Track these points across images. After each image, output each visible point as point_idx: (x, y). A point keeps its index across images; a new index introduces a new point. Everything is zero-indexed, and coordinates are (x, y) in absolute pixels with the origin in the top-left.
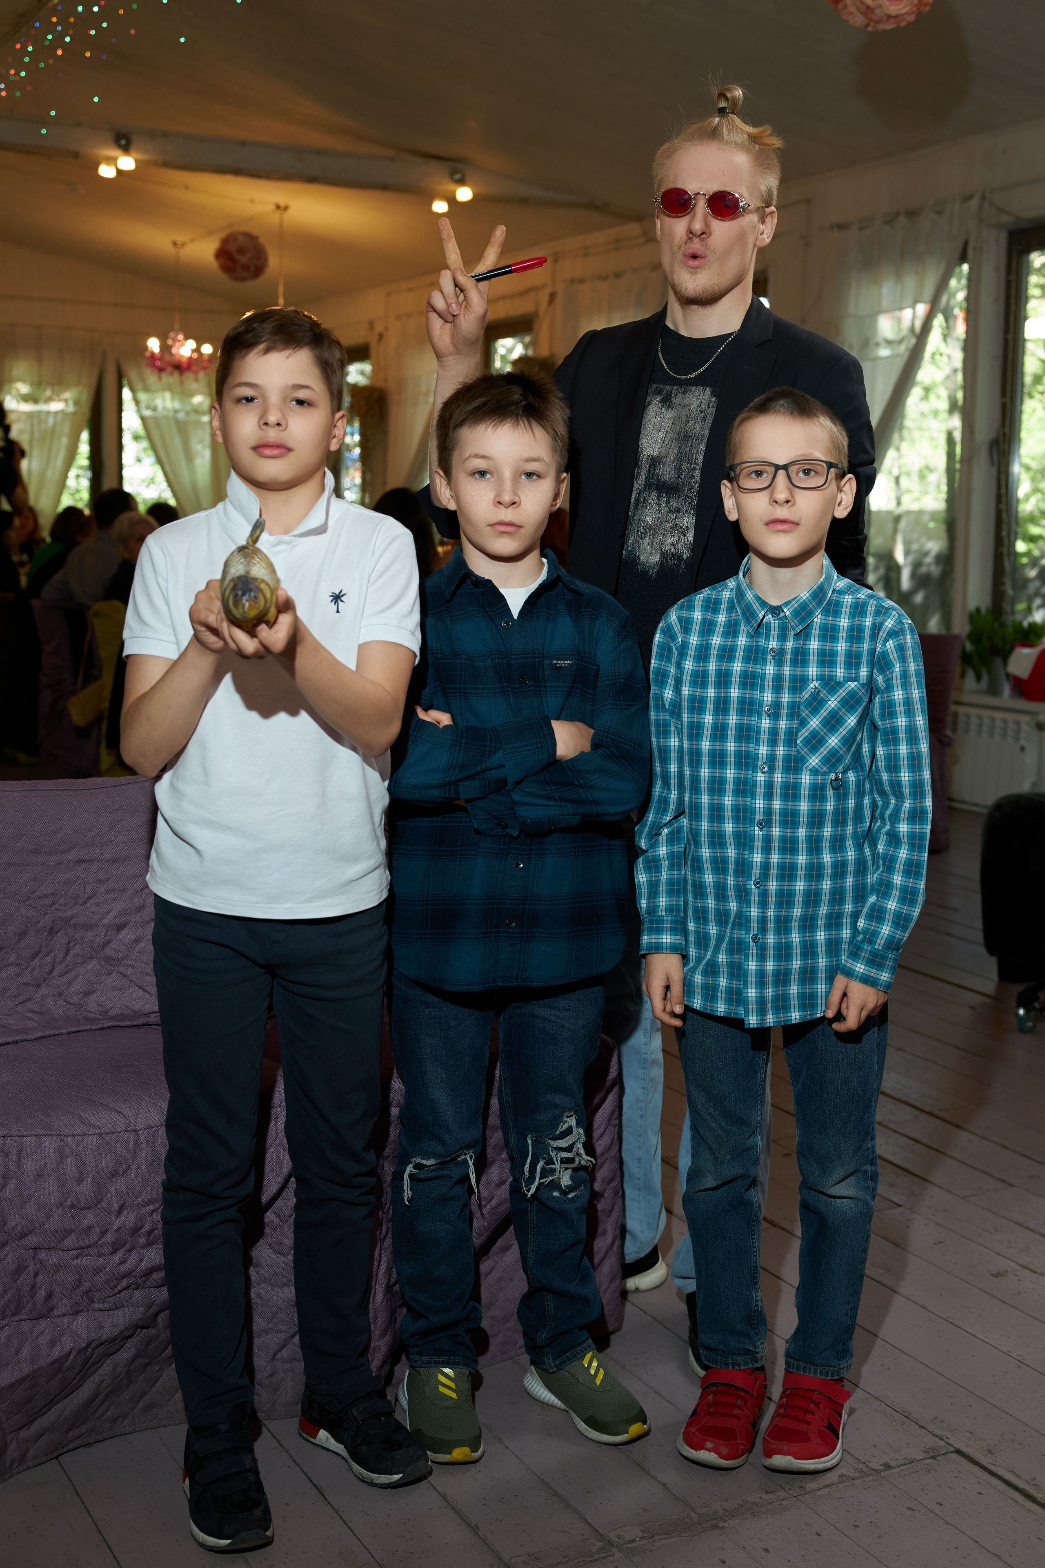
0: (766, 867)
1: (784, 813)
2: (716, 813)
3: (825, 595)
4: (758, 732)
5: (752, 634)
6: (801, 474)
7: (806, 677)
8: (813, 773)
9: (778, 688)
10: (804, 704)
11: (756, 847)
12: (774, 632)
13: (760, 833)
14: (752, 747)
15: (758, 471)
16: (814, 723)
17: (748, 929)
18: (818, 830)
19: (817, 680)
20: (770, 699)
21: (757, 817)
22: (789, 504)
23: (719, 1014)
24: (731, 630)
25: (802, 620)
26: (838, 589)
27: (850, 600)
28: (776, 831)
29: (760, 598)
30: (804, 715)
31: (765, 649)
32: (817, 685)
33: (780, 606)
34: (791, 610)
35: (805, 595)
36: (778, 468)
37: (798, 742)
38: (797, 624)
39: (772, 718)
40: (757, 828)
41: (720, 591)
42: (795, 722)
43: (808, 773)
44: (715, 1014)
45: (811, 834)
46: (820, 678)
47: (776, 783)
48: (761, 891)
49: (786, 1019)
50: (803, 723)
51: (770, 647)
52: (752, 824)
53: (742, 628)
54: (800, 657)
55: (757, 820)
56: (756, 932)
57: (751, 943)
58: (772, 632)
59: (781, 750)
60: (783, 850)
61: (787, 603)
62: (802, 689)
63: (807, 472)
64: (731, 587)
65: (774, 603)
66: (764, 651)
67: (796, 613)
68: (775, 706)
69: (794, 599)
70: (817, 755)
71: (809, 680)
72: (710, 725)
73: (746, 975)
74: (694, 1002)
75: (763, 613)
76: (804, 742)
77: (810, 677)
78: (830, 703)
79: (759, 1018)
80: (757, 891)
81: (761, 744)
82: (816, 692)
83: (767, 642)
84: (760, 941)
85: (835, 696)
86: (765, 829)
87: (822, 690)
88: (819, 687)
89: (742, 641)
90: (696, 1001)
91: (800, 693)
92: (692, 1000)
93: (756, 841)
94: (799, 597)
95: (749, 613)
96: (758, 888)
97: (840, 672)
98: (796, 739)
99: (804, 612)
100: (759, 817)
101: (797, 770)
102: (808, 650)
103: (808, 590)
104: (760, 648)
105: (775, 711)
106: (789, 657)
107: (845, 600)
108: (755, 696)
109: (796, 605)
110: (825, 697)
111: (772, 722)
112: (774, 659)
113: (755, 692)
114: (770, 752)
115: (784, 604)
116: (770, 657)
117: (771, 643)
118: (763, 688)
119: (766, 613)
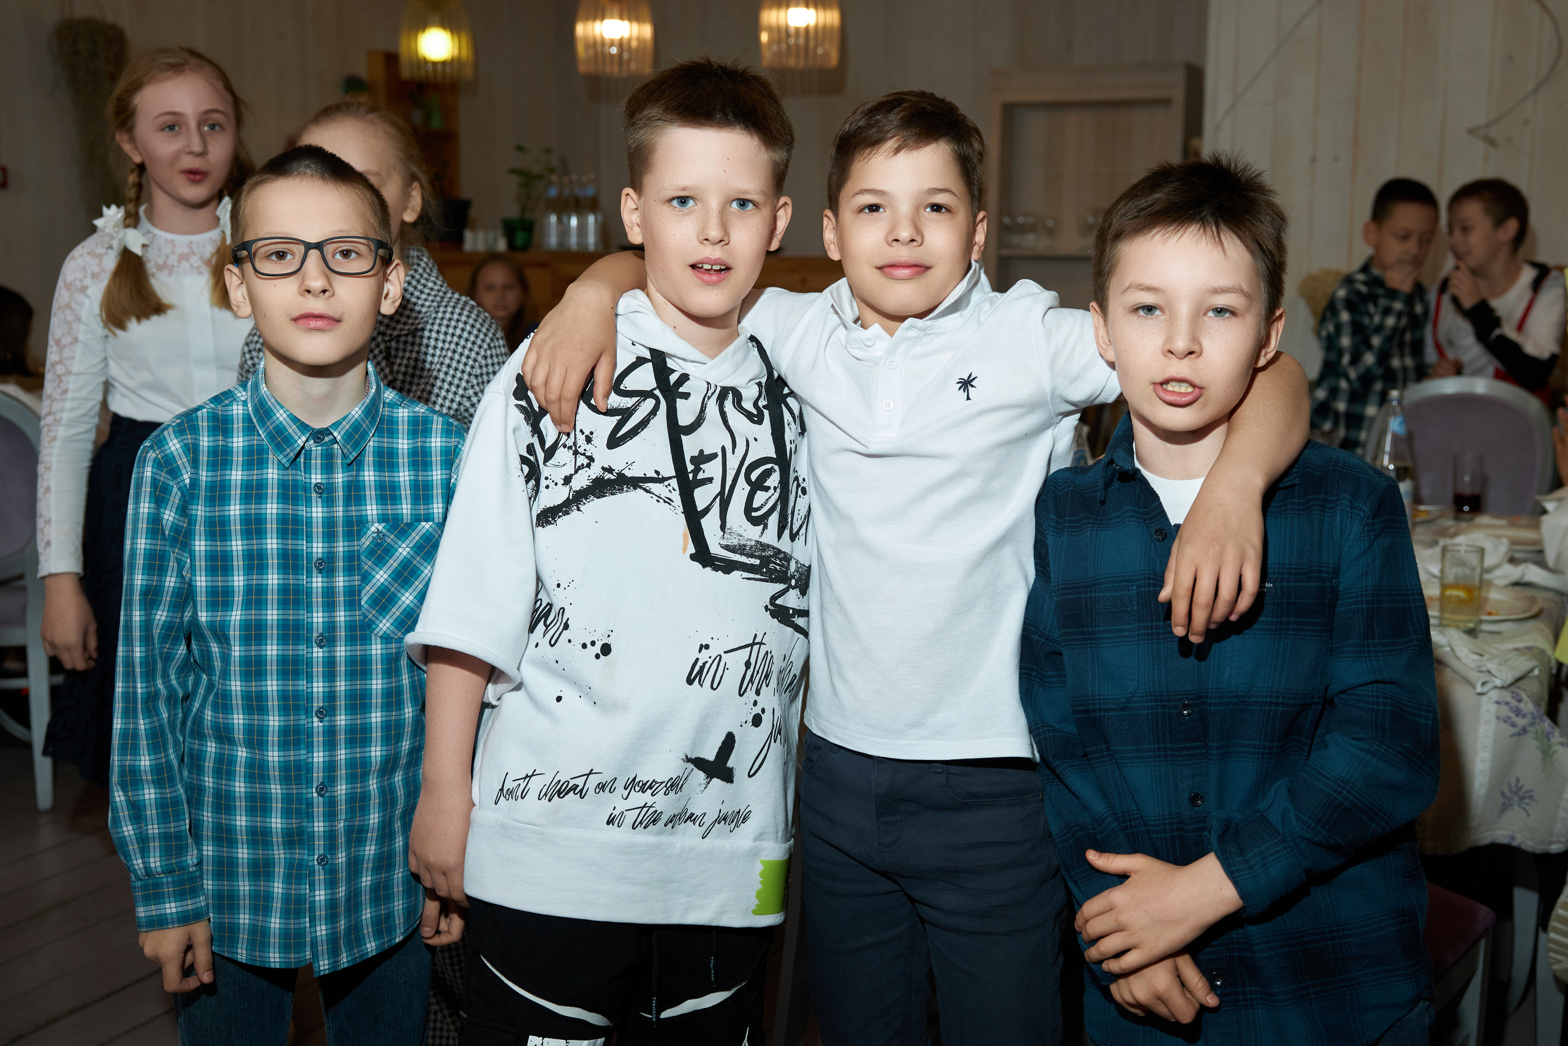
0: (331, 767)
1: (351, 696)
2: (255, 703)
3: (377, 411)
4: (309, 594)
5: (287, 465)
6: (338, 256)
7: (364, 518)
8: (384, 641)
9: (330, 536)
10: (365, 554)
11: (315, 744)
12: (317, 462)
13: (322, 724)
14: (303, 615)
15: (279, 252)
16: (381, 576)
17: (311, 850)
18: (398, 713)
19: (379, 522)
20: (320, 550)
21: (315, 704)
22: (327, 294)
23: (273, 966)
24: (255, 458)
25: (356, 445)
26: (387, 401)
28: (342, 720)
29: (299, 420)
31: (308, 485)
32: (380, 528)
33: (327, 429)
34: (342, 433)
35: (357, 412)
36: (309, 246)
37: (363, 603)
38: (351, 450)
39: (325, 574)
40: (315, 719)
41: (227, 405)
42: (356, 578)
43: (379, 641)
44: (267, 965)
45: (389, 718)
46: (383, 519)
47: (338, 659)
48: (326, 799)
49: (361, 953)
50: (366, 578)
51: (314, 481)
52: (309, 714)
54: (355, 492)
55: (315, 709)
56: (322, 852)
57: (317, 867)
58: (313, 462)
59: (341, 616)
60: (351, 743)
61: (337, 425)
62: (360, 535)
63: (346, 254)
64: (243, 398)
65: (318, 425)
66: (306, 488)
67: (348, 437)
68: (328, 558)
69: (344, 419)
70: (388, 617)
71: (368, 522)
72: (241, 589)
73: (312, 909)
74: (237, 953)
75: (304, 439)
76: (370, 602)
77: (370, 518)
78: (400, 550)
79: (331, 961)
80: (321, 799)
81: (315, 609)
82: (379, 537)
83: (308, 476)
84: (330, 862)
85: (407, 542)
86: (326, 719)
87: (388, 534)
88: (384, 531)
89: (272, 474)
90: (239, 951)
91: (359, 540)
92: (235, 950)
93: (315, 735)
94: (350, 416)
95: (280, 439)
96: (322, 796)
97: (406, 509)
98: (360, 600)
99: (356, 436)
100: (317, 704)
101: (365, 640)
102: (361, 484)
103: (360, 406)
104: (300, 483)
105: (327, 565)
106: (340, 493)
107: (400, 415)
108: (300, 547)
109: (346, 426)
110: (392, 543)
111: (325, 580)
112: (320, 497)
113: (300, 542)
114: (326, 620)
115: (330, 426)
116: (314, 495)
117: (313, 476)
118: (309, 537)
119: (307, 440)
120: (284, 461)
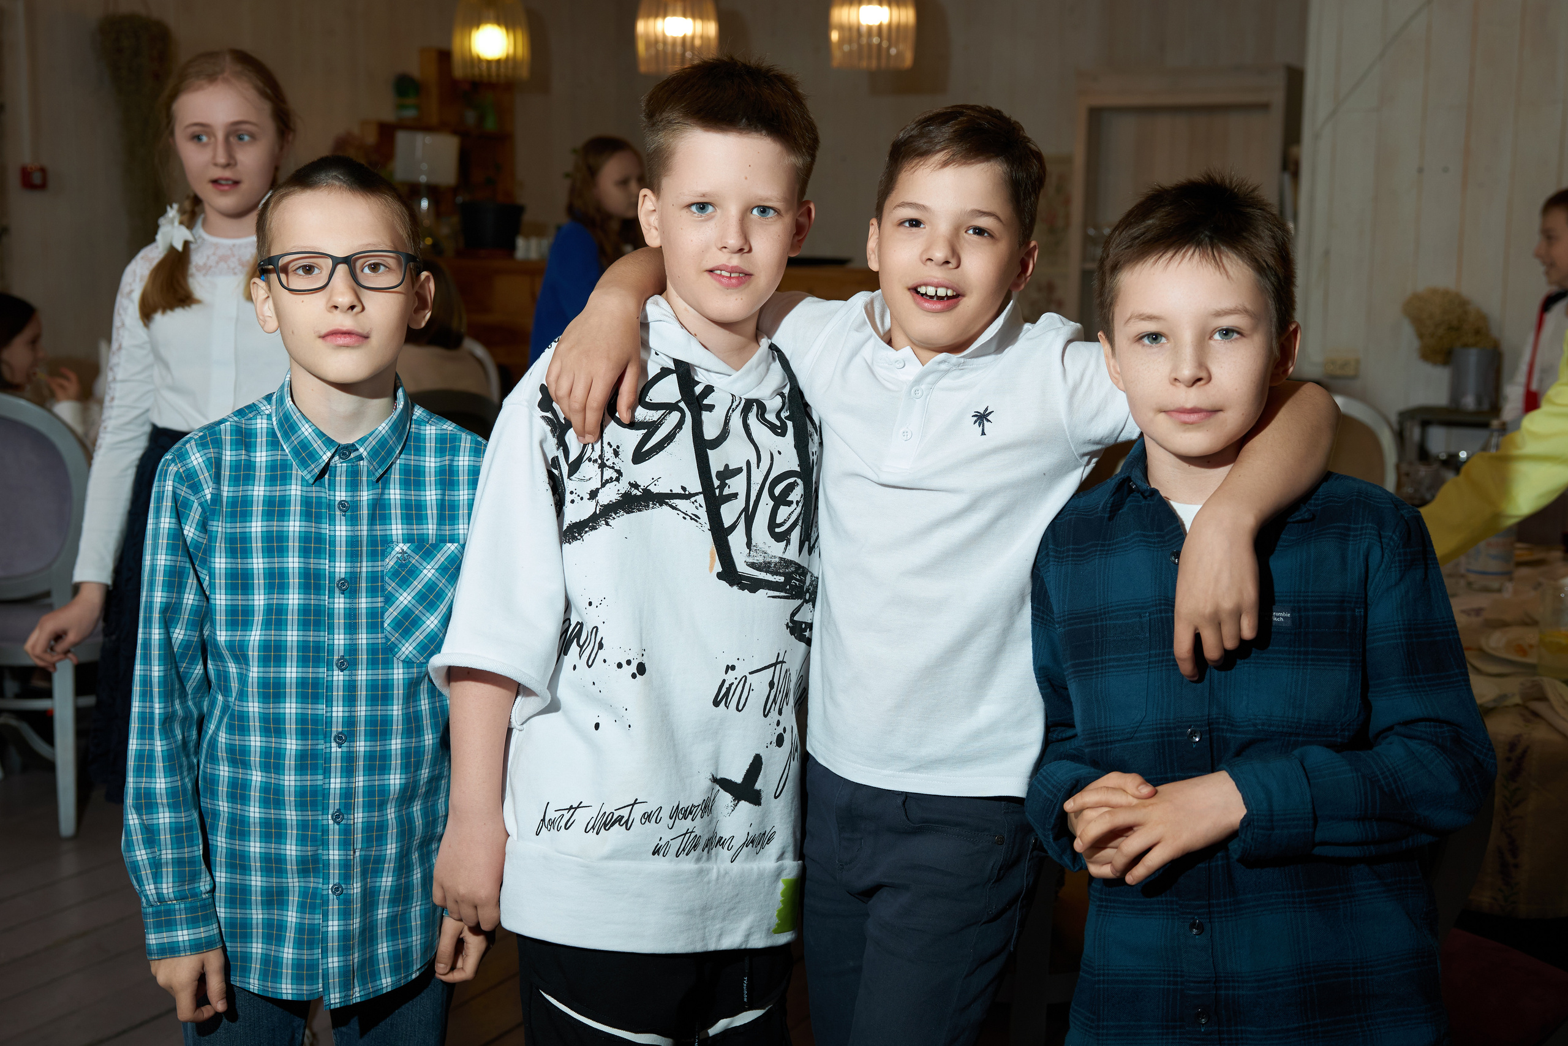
0: (348, 794)
1: (372, 721)
2: (273, 726)
3: (404, 427)
4: (331, 615)
5: (311, 482)
6: (366, 270)
7: (389, 538)
8: (406, 665)
9: (353, 554)
10: (390, 574)
11: (333, 770)
12: (341, 479)
13: (340, 750)
14: (324, 636)
15: (307, 267)
16: (405, 598)
17: (326, 878)
18: (418, 740)
19: (404, 542)
20: (343, 570)
21: (334, 729)
22: (355, 310)
23: (285, 997)
24: (278, 473)
25: (382, 463)
26: (416, 417)
27: (433, 432)
28: (361, 746)
29: (324, 435)
30: (390, 589)
31: (332, 503)
32: (405, 548)
33: (353, 445)
34: (368, 449)
35: (383, 428)
36: (337, 261)
37: (386, 625)
38: (376, 467)
39: (347, 595)
40: (334, 744)
41: (250, 419)
42: (380, 599)
43: (401, 665)
44: (279, 997)
45: (410, 745)
46: (408, 539)
47: (359, 683)
48: (342, 827)
49: (375, 988)
50: (389, 600)
51: (338, 499)
52: (328, 739)
53: (294, 473)
54: (379, 510)
55: (333, 735)
56: (336, 881)
57: (331, 897)
58: (338, 478)
59: (363, 638)
60: (370, 770)
61: (362, 441)
62: (384, 555)
63: (374, 267)
64: (267, 412)
65: (344, 441)
66: (330, 506)
67: (374, 454)
68: (351, 578)
69: (371, 435)
70: (411, 641)
71: (392, 542)
73: (325, 939)
74: (249, 983)
75: (329, 454)
76: (393, 625)
77: (394, 538)
78: (425, 571)
79: (343, 994)
80: (337, 827)
81: (336, 631)
82: (404, 558)
83: (332, 493)
84: (345, 892)
85: (432, 563)
86: (345, 744)
87: (413, 554)
88: (409, 552)
89: (295, 491)
90: (252, 981)
91: (383, 560)
92: (247, 980)
93: (333, 760)
94: (377, 432)
95: (304, 453)
96: (338, 823)
97: (431, 528)
98: (382, 623)
99: (382, 453)
100: (336, 729)
101: (387, 663)
102: (387, 502)
103: (387, 421)
104: (324, 500)
105: (350, 586)
106: (365, 512)
107: (428, 432)
108: (322, 567)
109: (372, 442)
110: (417, 565)
111: (348, 601)
112: (344, 515)
113: (322, 561)
114: (348, 642)
115: (357, 442)
116: (338, 513)
117: (337, 493)
118: (332, 556)
119: (333, 456)
120: (308, 477)
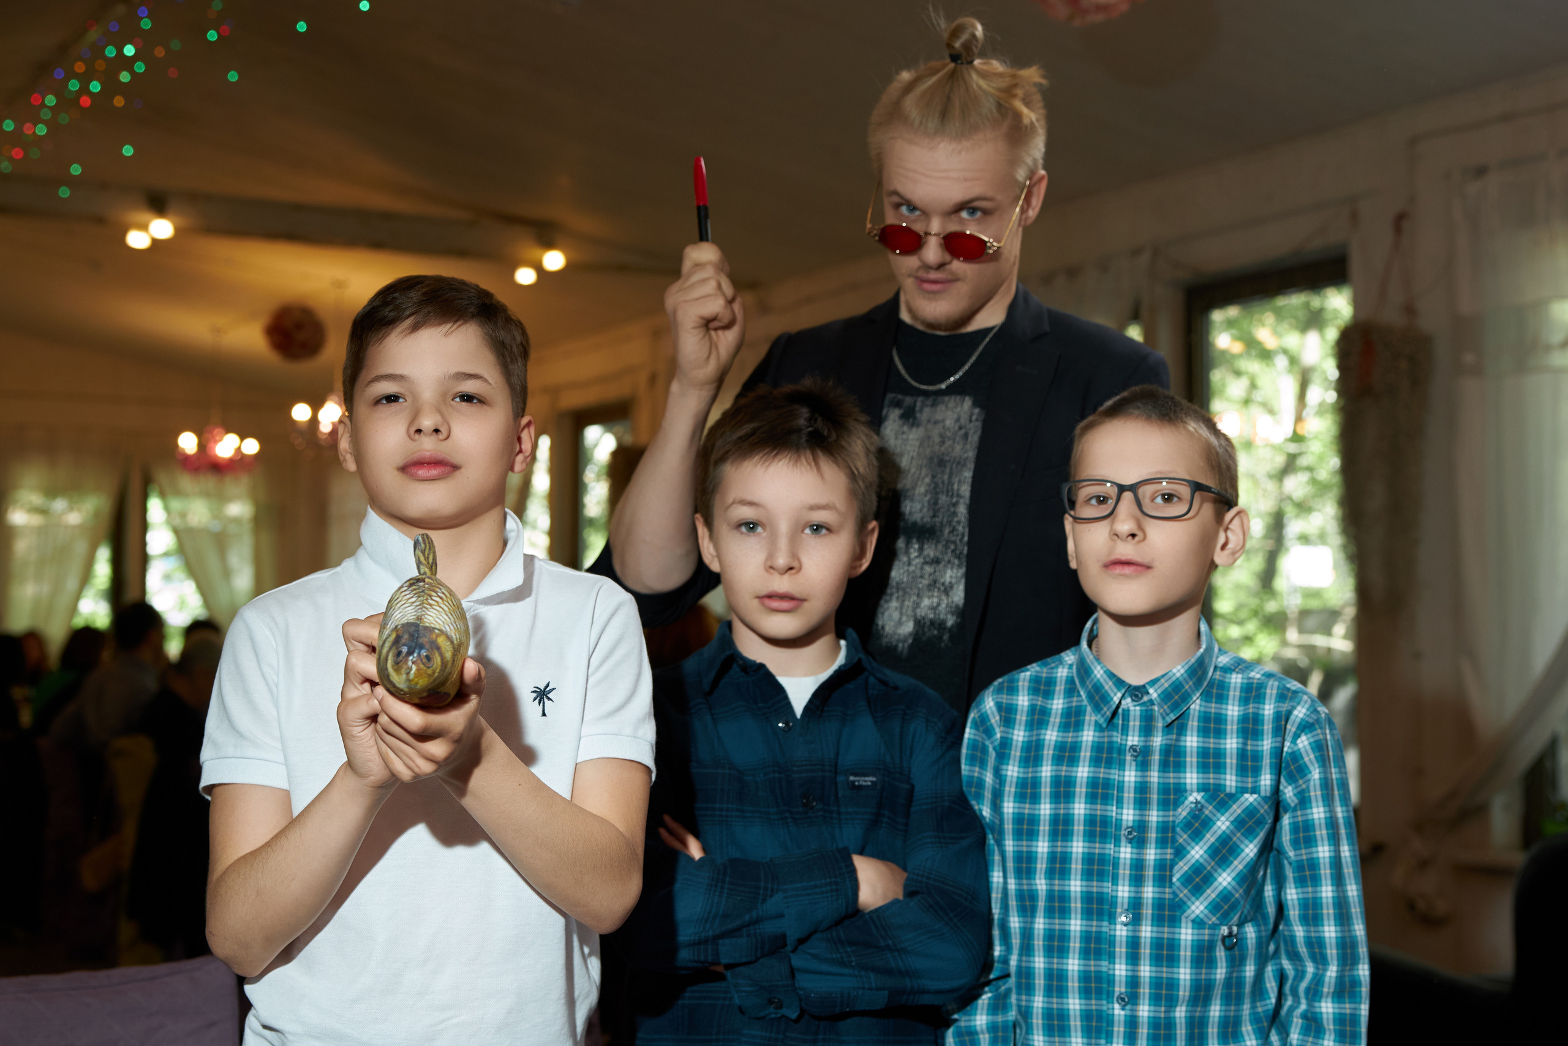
1: (1156, 984)
2: (1056, 983)
3: (1205, 673)
4: (1116, 865)
5: (1104, 726)
6: (1158, 499)
7: (1182, 787)
8: (1196, 926)
9: (1142, 802)
10: (1181, 825)
11: (1115, 1034)
12: (1135, 723)
13: (1123, 1013)
14: (1107, 887)
15: (1099, 496)
16: (1197, 852)
18: (1203, 1010)
19: (1198, 791)
20: (1130, 818)
21: (1117, 989)
22: (1136, 538)
24: (1072, 720)
25: (1175, 706)
26: (1221, 665)
27: (1239, 680)
28: (1144, 1011)
29: (1114, 676)
30: (1181, 840)
31: (1123, 747)
32: (1199, 798)
33: (1144, 686)
34: (1158, 691)
35: (1179, 671)
36: (1123, 489)
37: (1174, 880)
38: (1168, 711)
39: (1135, 845)
40: (1117, 1006)
41: (1053, 668)
42: (1168, 851)
43: (1190, 925)
45: (1193, 1014)
46: (1203, 788)
47: (1143, 940)
50: (1180, 852)
52: (1110, 1000)
53: (1087, 718)
54: (1173, 758)
55: (1117, 994)
58: (1132, 724)
59: (1149, 892)
60: (1154, 1040)
61: (1153, 682)
62: (1177, 804)
63: (1167, 498)
64: (1070, 662)
65: (1134, 680)
66: (1121, 750)
67: (1166, 696)
68: (1139, 827)
69: (1163, 676)
70: (1202, 899)
71: (1186, 791)
72: (1045, 856)
75: (1119, 695)
76: (1182, 880)
77: (1188, 787)
78: (1218, 823)
81: (1121, 882)
82: (1198, 807)
83: (1124, 737)
85: (1227, 814)
86: (1128, 1007)
87: (1206, 804)
88: (1203, 801)
89: (1088, 736)
91: (1175, 810)
93: (1115, 1024)
94: (1170, 674)
95: (1098, 697)
97: (1230, 781)
98: (1171, 876)
99: (1176, 695)
100: (1120, 989)
101: (1174, 921)
102: (1182, 749)
103: (1183, 664)
104: (1115, 745)
105: (1138, 836)
106: (1156, 758)
107: (1233, 681)
108: (1109, 814)
109: (1165, 684)
110: (1211, 816)
111: (1135, 851)
112: (1135, 761)
113: (1109, 808)
114: (1132, 895)
115: (1148, 683)
116: (1128, 758)
117: (1130, 738)
118: (1120, 802)
119: (1123, 696)
